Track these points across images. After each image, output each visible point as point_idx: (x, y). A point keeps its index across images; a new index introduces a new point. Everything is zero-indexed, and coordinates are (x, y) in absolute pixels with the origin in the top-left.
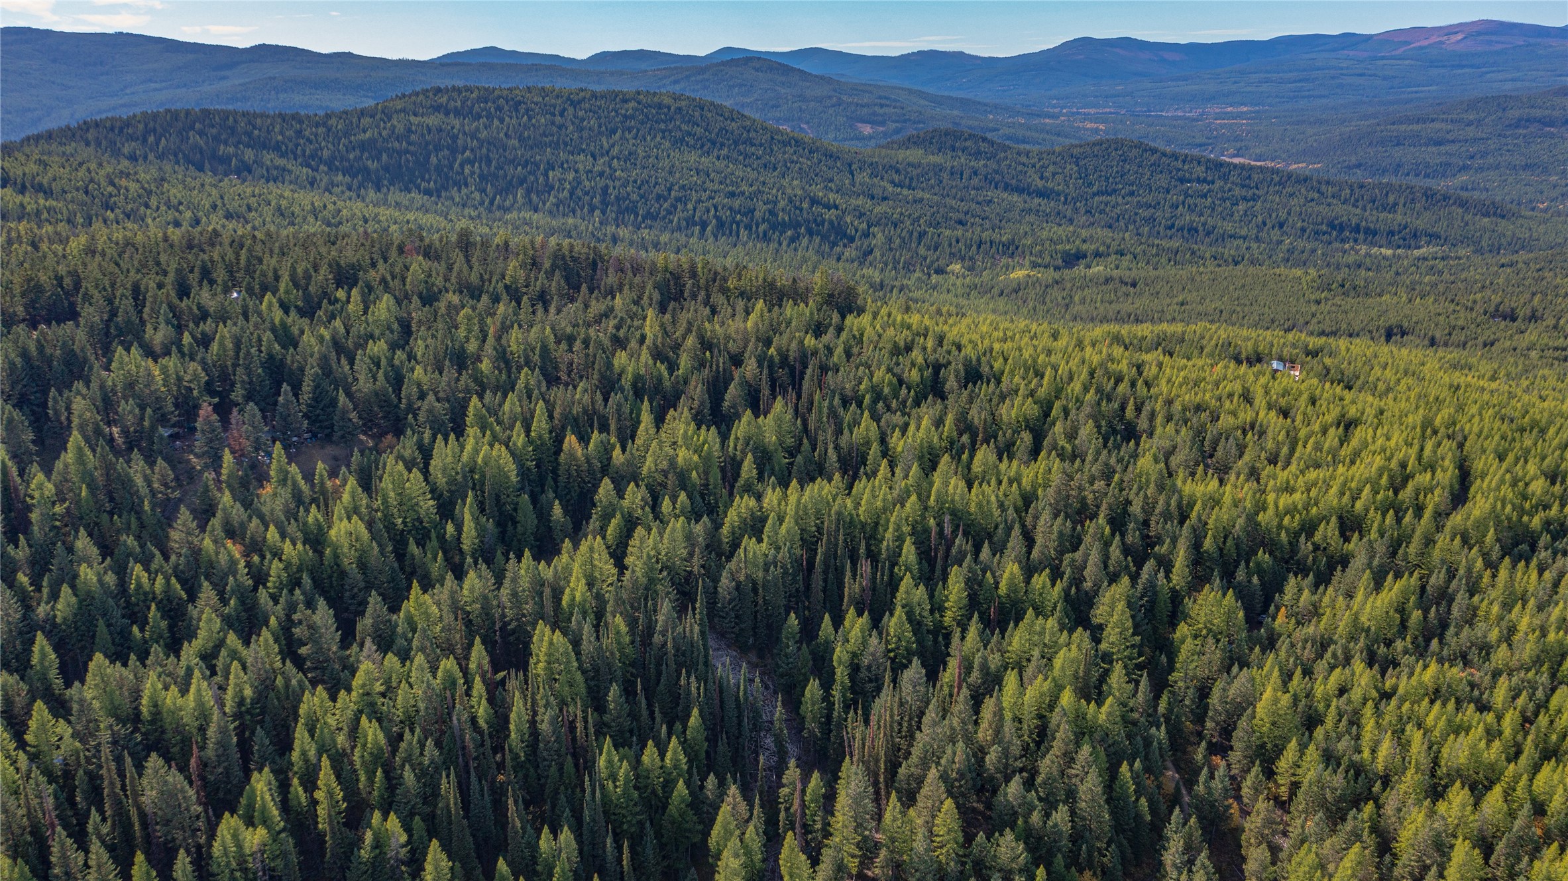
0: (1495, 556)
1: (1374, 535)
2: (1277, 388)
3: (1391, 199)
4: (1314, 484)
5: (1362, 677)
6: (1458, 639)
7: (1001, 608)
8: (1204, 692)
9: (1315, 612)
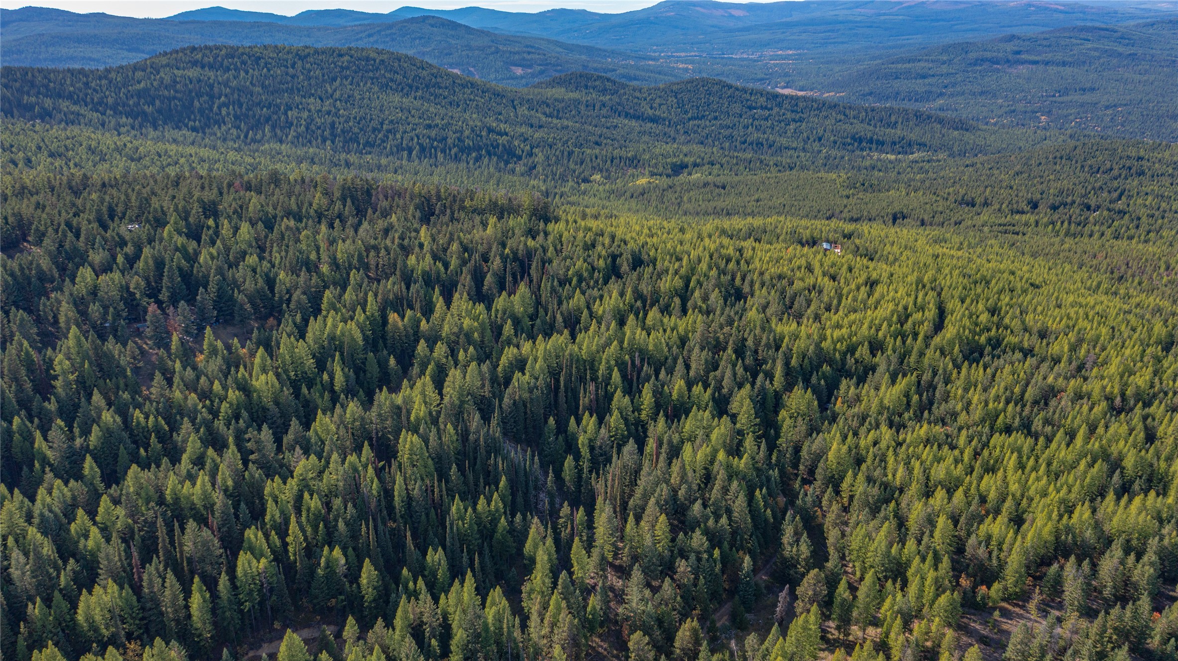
0: (959, 360)
1: (889, 352)
2: (827, 262)
3: (893, 119)
4: (854, 322)
5: (886, 434)
6: (939, 410)
7: (675, 408)
8: (797, 449)
9: (858, 399)
